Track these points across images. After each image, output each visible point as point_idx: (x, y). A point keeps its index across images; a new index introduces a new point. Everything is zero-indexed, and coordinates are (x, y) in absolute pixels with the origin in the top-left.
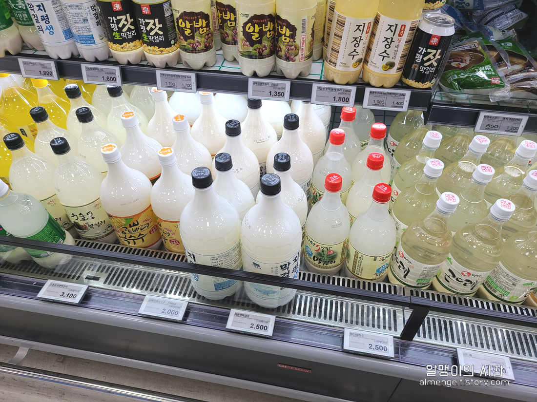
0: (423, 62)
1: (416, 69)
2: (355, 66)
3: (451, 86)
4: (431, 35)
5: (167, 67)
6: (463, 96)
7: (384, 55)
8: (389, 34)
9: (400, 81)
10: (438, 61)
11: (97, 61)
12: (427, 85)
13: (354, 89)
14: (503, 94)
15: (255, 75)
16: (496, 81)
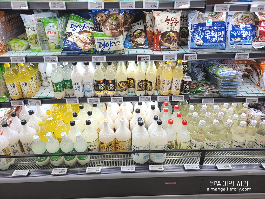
0: (185, 88)
1: (184, 90)
2: (168, 90)
3: (193, 93)
4: (186, 81)
5: (114, 96)
6: (197, 95)
7: (176, 87)
8: (176, 82)
9: (180, 93)
10: (189, 87)
11: (91, 97)
12: (188, 93)
13: (169, 96)
14: (206, 94)
15: (140, 96)
16: (204, 91)
